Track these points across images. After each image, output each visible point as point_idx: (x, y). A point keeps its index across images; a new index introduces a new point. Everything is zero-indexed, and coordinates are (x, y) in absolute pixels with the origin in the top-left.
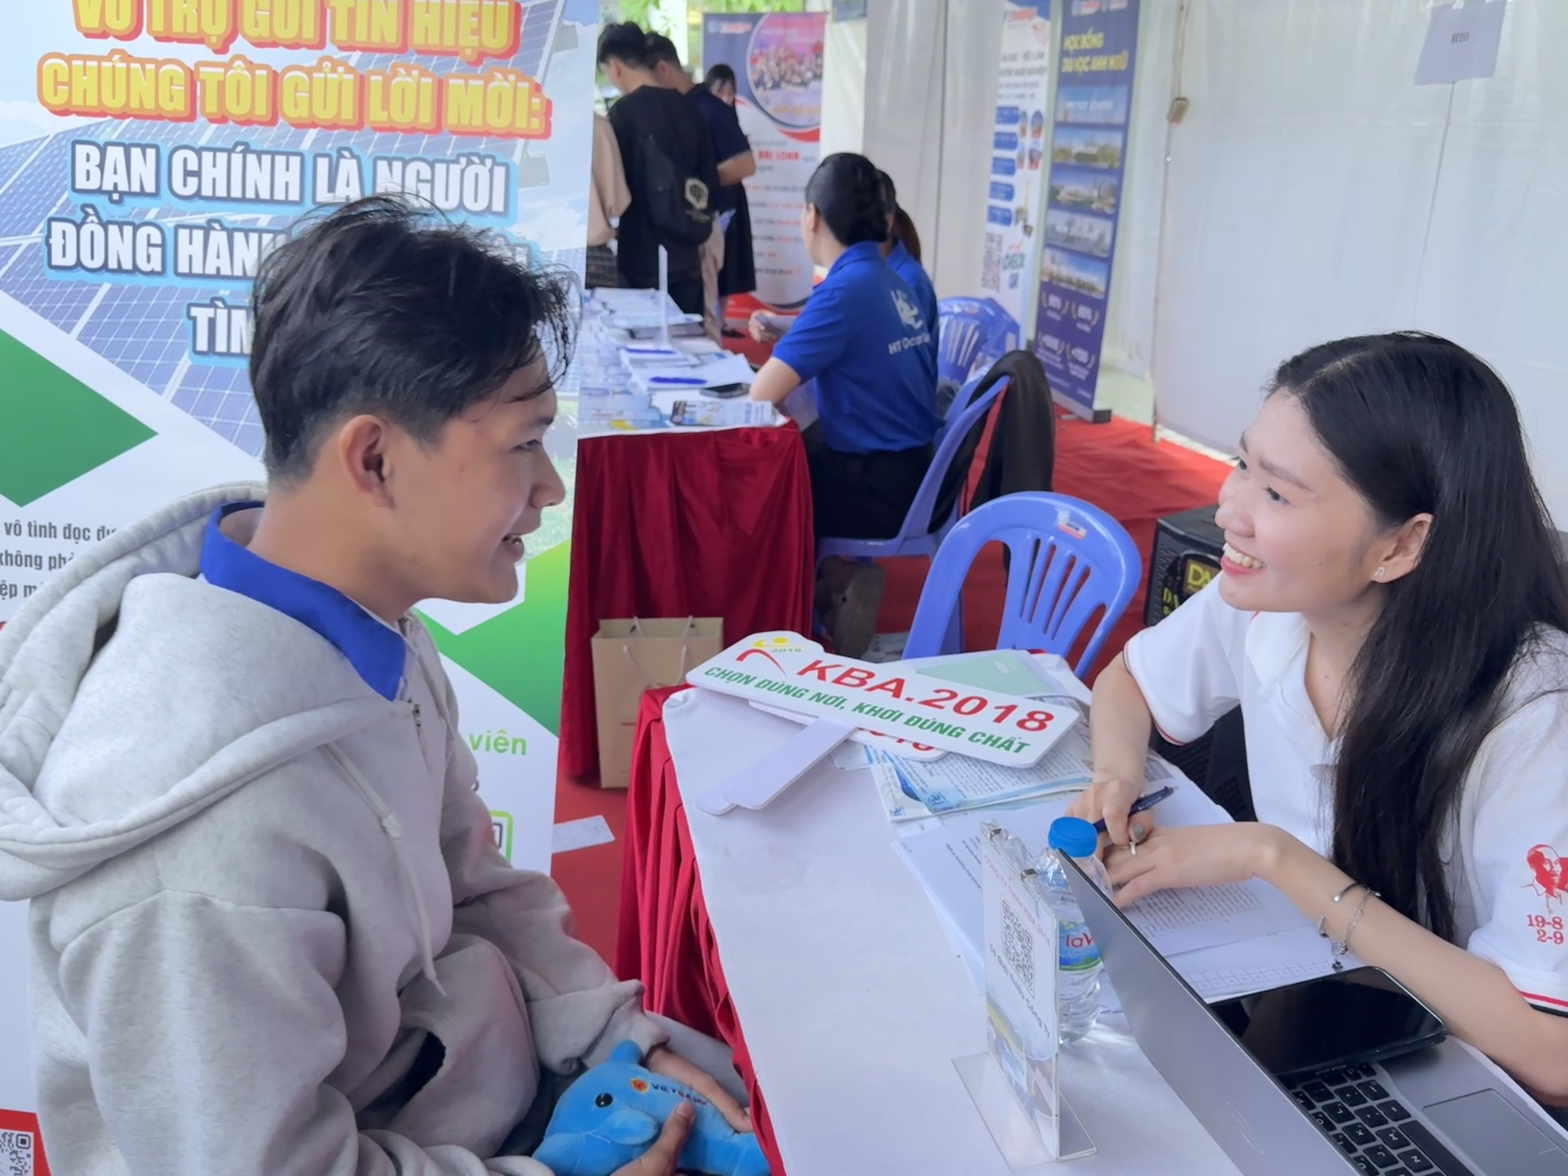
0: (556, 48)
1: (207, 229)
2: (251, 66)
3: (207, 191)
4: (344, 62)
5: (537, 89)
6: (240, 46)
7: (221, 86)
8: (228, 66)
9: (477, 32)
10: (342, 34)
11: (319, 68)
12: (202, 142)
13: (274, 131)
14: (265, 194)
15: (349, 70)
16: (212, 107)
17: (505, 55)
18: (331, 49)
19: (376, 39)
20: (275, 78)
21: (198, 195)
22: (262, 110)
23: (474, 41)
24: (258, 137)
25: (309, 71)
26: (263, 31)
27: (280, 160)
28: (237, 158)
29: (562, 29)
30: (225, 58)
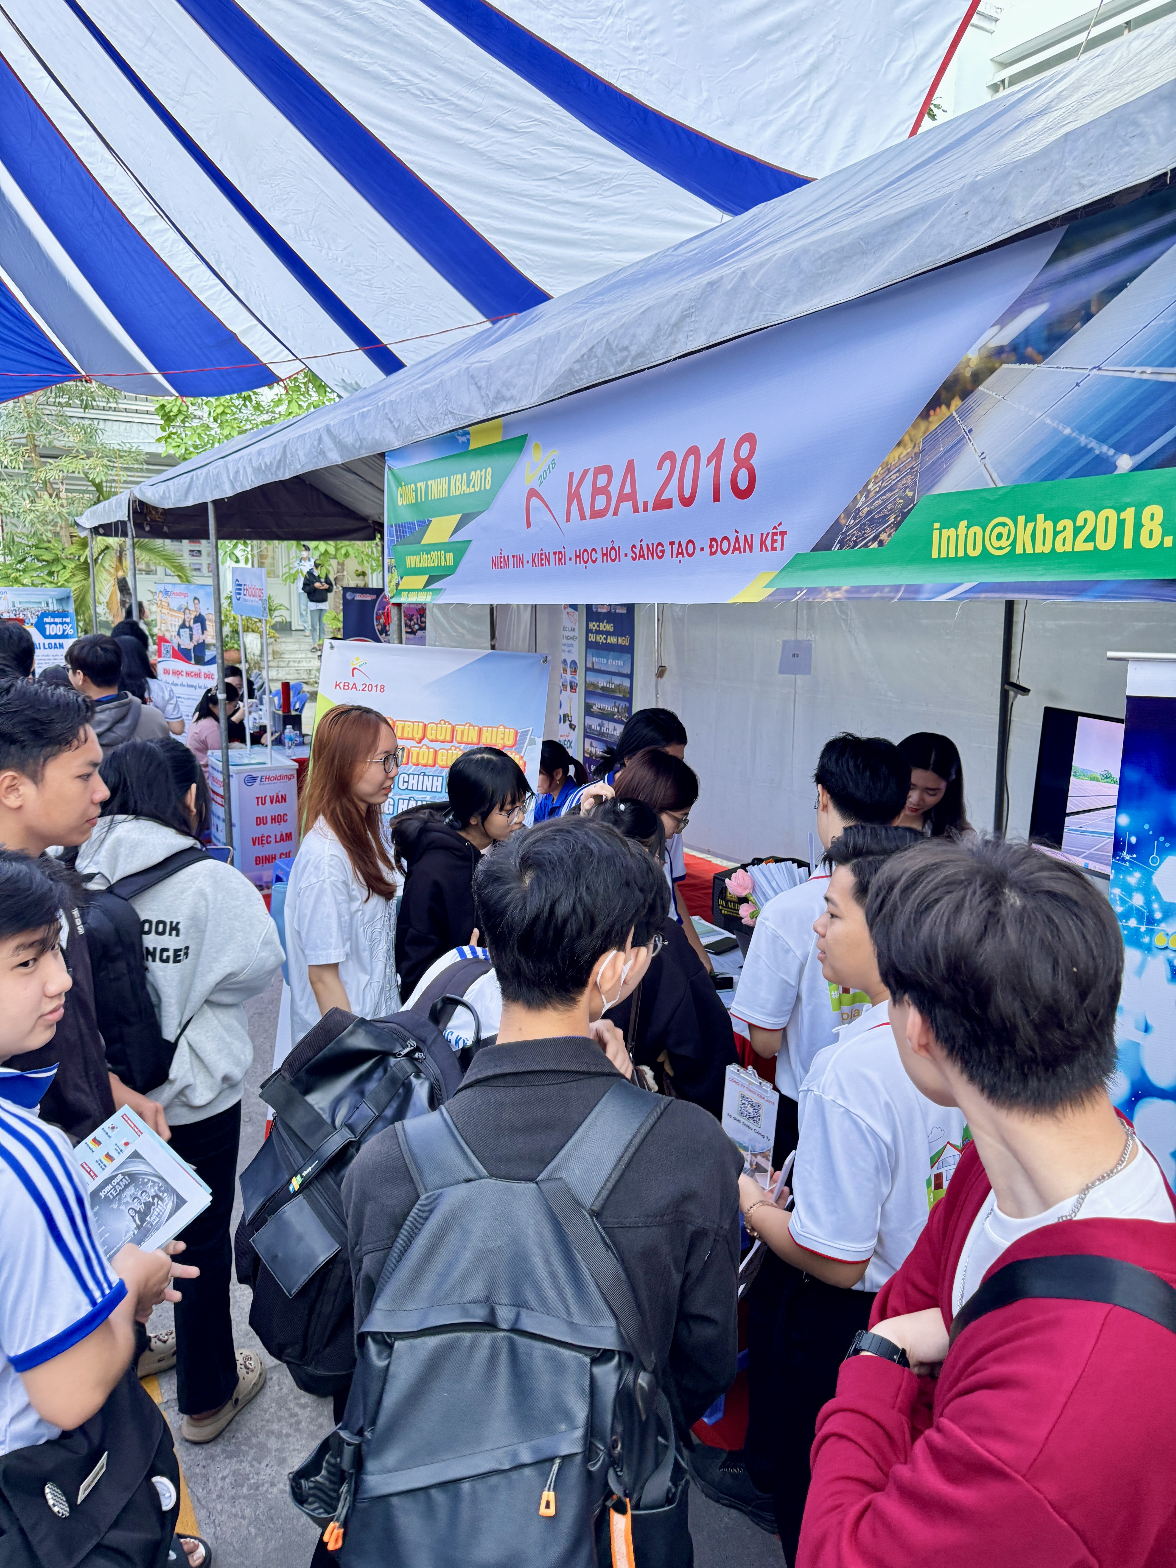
0: (529, 745)
1: (409, 800)
2: (428, 748)
3: (410, 788)
4: (459, 747)
5: (522, 757)
6: (425, 741)
7: (418, 754)
8: (421, 748)
9: (503, 739)
10: (459, 739)
11: (450, 749)
12: (410, 772)
13: (434, 768)
14: (429, 789)
15: (460, 750)
16: (414, 761)
17: (512, 747)
18: (455, 743)
19: (470, 740)
20: (436, 752)
21: (407, 789)
22: (431, 762)
23: (502, 742)
24: (429, 771)
25: (447, 750)
26: (433, 737)
27: (435, 778)
28: (421, 777)
29: (531, 739)
30: (420, 745)
